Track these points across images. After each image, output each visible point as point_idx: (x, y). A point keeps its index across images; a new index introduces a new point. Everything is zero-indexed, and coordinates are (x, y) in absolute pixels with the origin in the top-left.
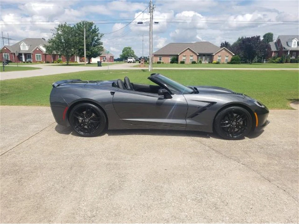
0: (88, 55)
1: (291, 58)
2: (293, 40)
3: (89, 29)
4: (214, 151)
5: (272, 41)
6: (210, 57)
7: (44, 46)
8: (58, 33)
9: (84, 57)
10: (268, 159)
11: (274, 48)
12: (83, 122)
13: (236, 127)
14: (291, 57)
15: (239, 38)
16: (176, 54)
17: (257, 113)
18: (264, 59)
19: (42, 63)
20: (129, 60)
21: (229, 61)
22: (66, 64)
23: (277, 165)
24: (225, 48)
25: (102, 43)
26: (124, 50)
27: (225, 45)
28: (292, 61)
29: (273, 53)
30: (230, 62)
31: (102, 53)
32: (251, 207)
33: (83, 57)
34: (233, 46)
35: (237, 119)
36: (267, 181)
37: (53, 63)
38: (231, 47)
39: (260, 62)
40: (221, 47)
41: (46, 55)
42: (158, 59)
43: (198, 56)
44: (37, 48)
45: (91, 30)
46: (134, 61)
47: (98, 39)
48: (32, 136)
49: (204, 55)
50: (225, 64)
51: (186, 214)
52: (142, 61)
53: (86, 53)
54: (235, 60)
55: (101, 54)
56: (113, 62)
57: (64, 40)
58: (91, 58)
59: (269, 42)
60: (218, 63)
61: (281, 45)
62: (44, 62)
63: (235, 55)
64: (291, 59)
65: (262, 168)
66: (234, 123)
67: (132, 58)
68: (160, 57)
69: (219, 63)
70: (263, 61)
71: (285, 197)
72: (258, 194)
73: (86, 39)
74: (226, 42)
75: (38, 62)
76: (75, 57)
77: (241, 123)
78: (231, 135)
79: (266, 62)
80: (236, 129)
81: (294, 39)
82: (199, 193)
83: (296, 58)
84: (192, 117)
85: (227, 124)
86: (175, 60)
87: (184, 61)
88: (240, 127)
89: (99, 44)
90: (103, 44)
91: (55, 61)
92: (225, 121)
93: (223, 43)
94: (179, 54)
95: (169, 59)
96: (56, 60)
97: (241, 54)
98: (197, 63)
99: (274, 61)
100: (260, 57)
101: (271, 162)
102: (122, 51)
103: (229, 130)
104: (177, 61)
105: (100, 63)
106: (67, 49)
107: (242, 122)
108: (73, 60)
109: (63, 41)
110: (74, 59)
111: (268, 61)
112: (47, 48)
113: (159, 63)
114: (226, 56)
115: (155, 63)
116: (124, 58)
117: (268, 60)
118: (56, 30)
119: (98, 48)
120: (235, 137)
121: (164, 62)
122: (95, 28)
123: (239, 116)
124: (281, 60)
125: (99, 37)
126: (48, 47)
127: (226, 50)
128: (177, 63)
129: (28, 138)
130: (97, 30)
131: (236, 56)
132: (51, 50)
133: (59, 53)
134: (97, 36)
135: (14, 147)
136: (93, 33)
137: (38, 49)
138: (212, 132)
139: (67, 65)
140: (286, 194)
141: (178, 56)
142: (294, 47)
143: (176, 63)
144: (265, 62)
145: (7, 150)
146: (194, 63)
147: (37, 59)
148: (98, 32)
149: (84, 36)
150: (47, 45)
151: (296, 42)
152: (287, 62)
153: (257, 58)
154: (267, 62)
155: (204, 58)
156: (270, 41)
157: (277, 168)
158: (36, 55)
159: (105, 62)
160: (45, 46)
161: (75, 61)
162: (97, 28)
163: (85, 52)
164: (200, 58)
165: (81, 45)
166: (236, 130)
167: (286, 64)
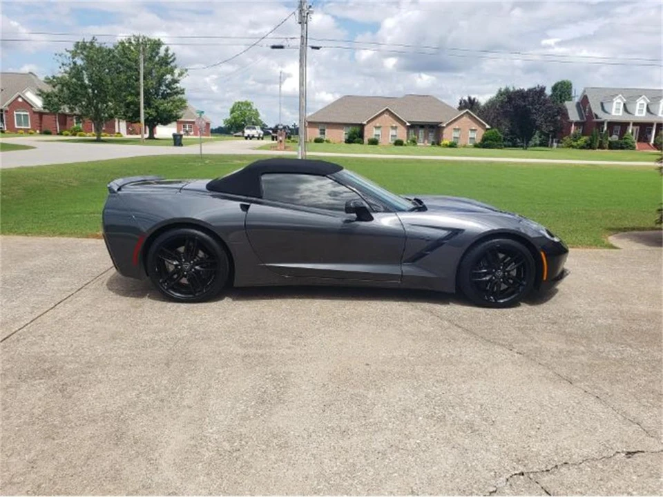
0: (148, 118)
1: (609, 139)
2: (614, 100)
3: (152, 55)
4: (460, 330)
5: (570, 98)
6: (434, 130)
7: (38, 93)
8: (75, 63)
9: (139, 122)
10: (566, 343)
11: (574, 116)
12: (178, 271)
13: (504, 282)
14: (611, 136)
15: (500, 91)
16: (360, 122)
17: (545, 253)
18: (552, 138)
19: (31, 133)
20: (247, 132)
21: (478, 141)
22: (95, 138)
23: (583, 353)
24: (470, 112)
25: (183, 90)
26: (233, 108)
27: (469, 105)
28: (612, 146)
29: (573, 126)
30: (480, 143)
31: (182, 115)
32: (538, 427)
33: (135, 122)
34: (486, 108)
35: (506, 266)
36: (566, 382)
37: (61, 134)
38: (483, 110)
39: (544, 144)
40: (460, 108)
41: (41, 114)
42: (316, 133)
43: (409, 128)
44: (20, 96)
45: (157, 59)
46: (259, 135)
47: (175, 81)
48: (61, 302)
49: (422, 126)
50: (468, 147)
51: (418, 441)
52: (281, 135)
53: (145, 113)
54: (491, 140)
55: (181, 118)
56: (209, 136)
57: (90, 80)
58: (155, 126)
59: (564, 101)
60: (452, 145)
61: (590, 109)
62: (38, 131)
63: (492, 128)
64: (610, 142)
65: (556, 360)
66: (500, 273)
67: (254, 128)
68: (323, 128)
69: (455, 144)
70: (552, 142)
71: (598, 408)
72: (549, 405)
73: (144, 78)
74: (469, 98)
75: (21, 131)
76: (115, 121)
77: (514, 273)
78: (492, 298)
79: (558, 147)
80: (503, 285)
81: (617, 97)
82: (439, 406)
83: (621, 138)
84: (413, 260)
85: (485, 274)
86: (356, 135)
87: (377, 138)
88: (511, 281)
89: (177, 93)
90: (185, 92)
91: (66, 130)
92: (480, 270)
93: (465, 101)
94: (365, 123)
95: (342, 134)
96: (67, 127)
97: (506, 126)
98: (405, 145)
99: (574, 144)
100: (545, 134)
101: (573, 348)
102: (229, 111)
103: (488, 288)
104: (360, 139)
105: (179, 137)
106: (97, 103)
107: (515, 270)
108: (111, 129)
109: (86, 82)
110: (114, 127)
111: (561, 143)
112: (46, 97)
113: (318, 141)
114: (472, 130)
115: (310, 141)
116: (235, 127)
117: (561, 141)
118: (69, 55)
119: (174, 102)
120: (502, 301)
121: (331, 140)
122: (166, 55)
123: (509, 258)
124: (589, 142)
125: (176, 75)
126: (48, 96)
127: (471, 117)
128: (362, 142)
129: (53, 305)
130: (173, 58)
131: (493, 130)
132: (57, 104)
133: (77, 111)
134: (172, 72)
135: (27, 325)
136: (161, 65)
137: (20, 100)
138: (454, 291)
139: (98, 141)
140: (601, 403)
141: (362, 126)
142: (617, 114)
143: (358, 142)
144: (555, 144)
145: (14, 331)
146: (399, 143)
147: (19, 124)
148: (172, 64)
149: (139, 72)
150: (45, 91)
151: (620, 103)
152: (601, 147)
153: (540, 137)
154: (560, 145)
155: (421, 132)
156: (567, 100)
157: (584, 359)
158: (15, 113)
159: (190, 135)
160: (41, 94)
161: (117, 130)
162: (170, 52)
163: (142, 111)
164: (412, 131)
165: (131, 94)
166: (504, 287)
167: (600, 150)
